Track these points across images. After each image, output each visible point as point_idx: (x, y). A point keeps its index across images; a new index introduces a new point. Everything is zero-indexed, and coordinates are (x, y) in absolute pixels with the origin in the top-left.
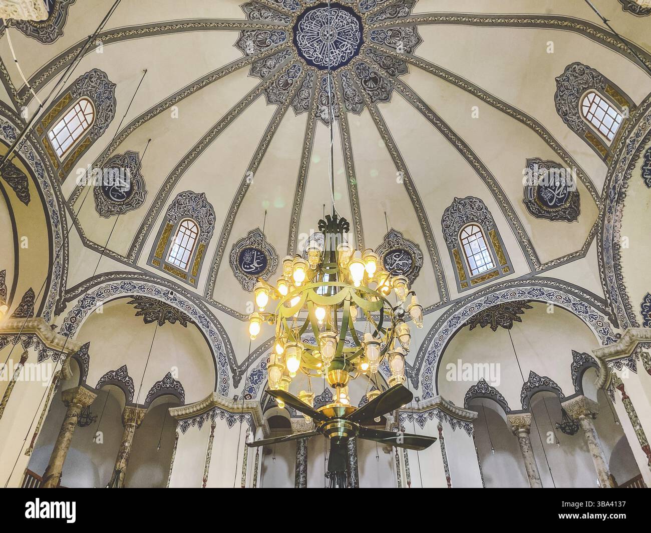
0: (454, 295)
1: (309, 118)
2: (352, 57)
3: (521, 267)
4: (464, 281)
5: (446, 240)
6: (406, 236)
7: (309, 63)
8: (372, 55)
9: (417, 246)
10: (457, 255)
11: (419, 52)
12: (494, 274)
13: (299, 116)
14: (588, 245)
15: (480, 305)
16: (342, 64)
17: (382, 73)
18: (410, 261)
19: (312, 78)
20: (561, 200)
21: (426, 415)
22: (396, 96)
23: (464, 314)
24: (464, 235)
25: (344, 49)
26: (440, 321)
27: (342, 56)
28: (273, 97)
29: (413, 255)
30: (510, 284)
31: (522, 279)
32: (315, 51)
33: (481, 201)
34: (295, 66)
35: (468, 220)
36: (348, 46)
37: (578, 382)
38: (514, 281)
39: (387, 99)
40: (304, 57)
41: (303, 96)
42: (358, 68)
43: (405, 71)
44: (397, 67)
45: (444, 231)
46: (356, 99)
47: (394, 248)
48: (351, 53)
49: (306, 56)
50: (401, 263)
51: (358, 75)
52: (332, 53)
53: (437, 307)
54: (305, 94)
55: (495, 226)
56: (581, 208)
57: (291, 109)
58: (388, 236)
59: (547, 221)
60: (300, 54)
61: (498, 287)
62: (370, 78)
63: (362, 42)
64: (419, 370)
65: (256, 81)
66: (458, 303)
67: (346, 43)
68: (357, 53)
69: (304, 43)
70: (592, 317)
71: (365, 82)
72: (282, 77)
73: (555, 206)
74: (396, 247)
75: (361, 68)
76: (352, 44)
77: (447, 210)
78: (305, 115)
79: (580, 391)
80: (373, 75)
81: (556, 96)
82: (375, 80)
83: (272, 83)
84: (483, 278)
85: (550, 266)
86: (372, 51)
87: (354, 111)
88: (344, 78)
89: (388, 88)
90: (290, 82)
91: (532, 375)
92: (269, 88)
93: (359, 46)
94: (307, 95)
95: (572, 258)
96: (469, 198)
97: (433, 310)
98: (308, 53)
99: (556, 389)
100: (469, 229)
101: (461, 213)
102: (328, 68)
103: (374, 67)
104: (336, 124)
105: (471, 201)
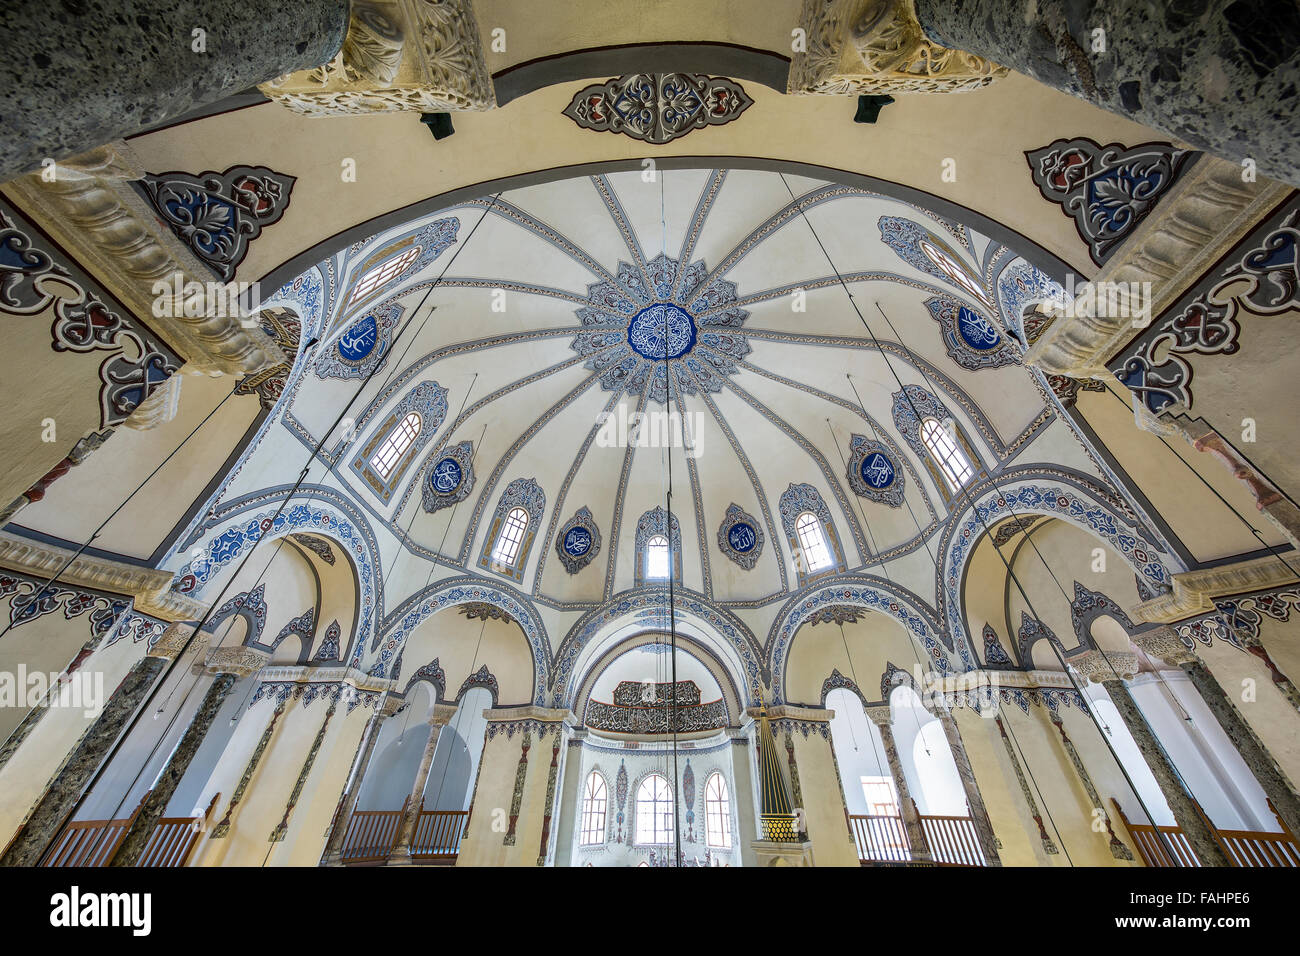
1: (575, 329)
2: (641, 353)
3: (527, 584)
4: (486, 556)
5: (500, 503)
6: (474, 460)
7: (635, 319)
8: (642, 369)
9: (475, 480)
10: (496, 527)
11: (651, 404)
12: (510, 572)
13: (575, 316)
14: (575, 607)
15: (485, 594)
16: (634, 346)
17: (629, 378)
18: (455, 485)
20: (574, 551)
22: (609, 394)
23: (468, 593)
24: (514, 514)
25: (649, 346)
26: (446, 583)
27: (641, 345)
28: (596, 290)
29: (462, 482)
32: (647, 322)
33: (545, 501)
34: (631, 306)
35: (525, 504)
36: (652, 349)
39: (604, 388)
40: (640, 313)
41: (597, 316)
42: (631, 360)
43: (630, 393)
44: (635, 389)
45: (505, 493)
47: (456, 459)
48: (645, 352)
50: (448, 478)
51: (624, 361)
52: (645, 336)
53: (452, 564)
54: (601, 318)
55: (537, 530)
56: (581, 572)
57: (582, 307)
58: (464, 444)
59: (557, 556)
60: (643, 311)
61: (506, 589)
62: (622, 371)
63: (656, 360)
66: (471, 577)
67: (654, 347)
68: (645, 357)
69: (655, 312)
71: (619, 368)
72: (619, 296)
73: (568, 550)
74: (459, 460)
75: (631, 363)
76: (653, 351)
77: (522, 480)
78: (578, 323)
80: (625, 372)
81: (648, 513)
82: (621, 376)
84: (501, 569)
85: (541, 600)
86: (648, 368)
87: (588, 364)
89: (615, 387)
90: (614, 304)
96: (541, 490)
97: (445, 565)
98: (645, 316)
100: (521, 513)
101: (527, 494)
102: (630, 335)
103: (633, 372)
104: (573, 354)
105: (540, 494)
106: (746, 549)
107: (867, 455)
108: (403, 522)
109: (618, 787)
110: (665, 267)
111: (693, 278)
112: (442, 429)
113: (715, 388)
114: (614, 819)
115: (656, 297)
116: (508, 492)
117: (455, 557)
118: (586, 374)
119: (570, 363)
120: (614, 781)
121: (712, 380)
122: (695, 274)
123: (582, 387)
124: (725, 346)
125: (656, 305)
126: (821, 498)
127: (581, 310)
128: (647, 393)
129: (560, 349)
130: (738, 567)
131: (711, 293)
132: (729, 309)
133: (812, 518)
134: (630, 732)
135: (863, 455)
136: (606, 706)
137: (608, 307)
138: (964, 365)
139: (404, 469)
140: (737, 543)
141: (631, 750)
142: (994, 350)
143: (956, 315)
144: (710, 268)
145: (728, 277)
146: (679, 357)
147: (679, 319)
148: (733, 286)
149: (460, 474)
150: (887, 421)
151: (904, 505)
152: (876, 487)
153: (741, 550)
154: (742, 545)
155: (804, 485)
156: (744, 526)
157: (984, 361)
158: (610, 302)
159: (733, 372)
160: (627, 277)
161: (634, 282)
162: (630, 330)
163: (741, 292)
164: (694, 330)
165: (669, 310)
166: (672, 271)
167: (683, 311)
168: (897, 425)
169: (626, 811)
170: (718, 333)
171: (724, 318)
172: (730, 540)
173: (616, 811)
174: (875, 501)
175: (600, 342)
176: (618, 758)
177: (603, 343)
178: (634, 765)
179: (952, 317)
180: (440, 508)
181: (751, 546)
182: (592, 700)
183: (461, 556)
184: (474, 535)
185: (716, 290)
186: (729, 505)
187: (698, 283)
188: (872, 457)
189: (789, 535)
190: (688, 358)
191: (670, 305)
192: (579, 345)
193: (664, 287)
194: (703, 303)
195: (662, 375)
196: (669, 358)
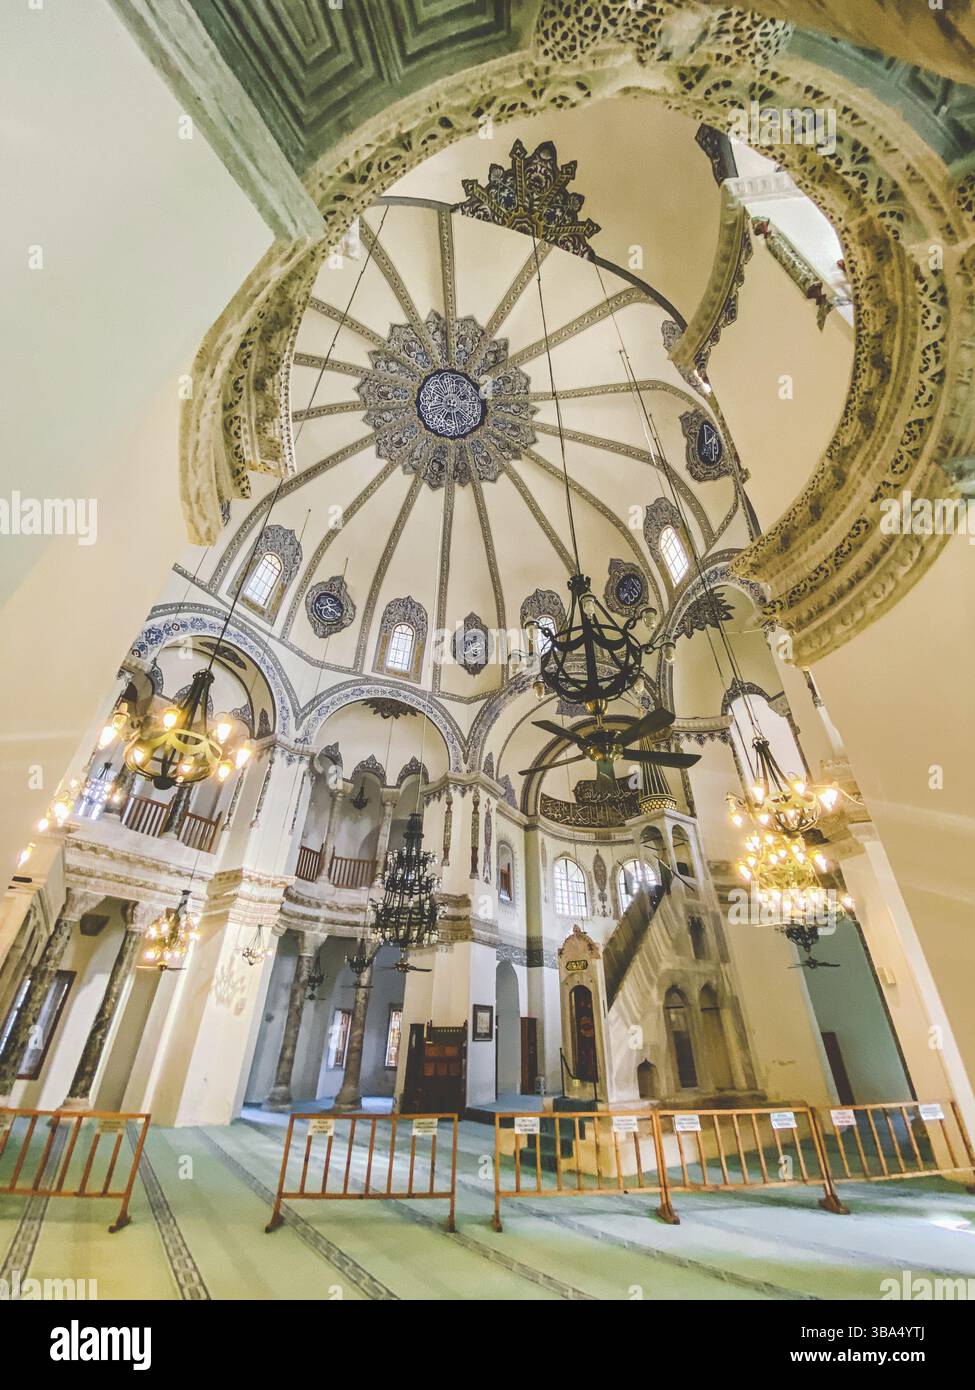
0: (367, 671)
1: (370, 437)
2: (446, 436)
3: (426, 684)
4: (380, 664)
5: (382, 622)
6: (349, 591)
8: (458, 451)
9: (354, 607)
10: (384, 642)
11: (486, 486)
12: (406, 675)
13: (364, 425)
14: (476, 699)
15: (384, 692)
16: (435, 432)
17: (451, 468)
18: (338, 614)
19: (406, 414)
21: (296, 757)
22: (442, 492)
23: (368, 691)
24: (398, 629)
25: (448, 425)
26: (346, 685)
27: (441, 428)
28: (364, 390)
29: (345, 612)
30: (414, 691)
31: (424, 692)
32: (430, 401)
33: (426, 614)
34: (406, 391)
35: (407, 620)
36: (453, 427)
37: (401, 779)
38: (416, 689)
39: (434, 487)
40: (419, 394)
42: (440, 447)
43: (462, 484)
44: (462, 475)
45: (385, 614)
46: (415, 463)
48: (449, 433)
49: (422, 396)
51: (436, 452)
52: (438, 417)
53: (348, 671)
54: (388, 416)
55: (425, 641)
57: (364, 413)
58: (333, 579)
60: (420, 390)
61: (405, 688)
62: (440, 462)
63: (464, 436)
64: (306, 715)
65: (367, 364)
66: (368, 680)
67: (454, 424)
68: (452, 438)
69: (431, 387)
70: (454, 747)
71: (434, 461)
72: (388, 386)
74: (335, 593)
75: (442, 451)
76: (456, 429)
77: (398, 600)
78: (369, 430)
79: (398, 786)
80: (444, 463)
81: (528, 598)
82: (441, 467)
83: (376, 381)
84: (396, 673)
85: (443, 695)
86: (462, 450)
87: (405, 468)
88: (425, 442)
89: (442, 482)
90: (389, 396)
91: (372, 758)
92: (370, 380)
93: (459, 436)
94: (388, 418)
95: (460, 699)
96: (419, 605)
97: (343, 672)
98: (425, 396)
99: (382, 777)
100: (405, 628)
101: (406, 611)
102: (424, 421)
103: (450, 462)
104: (384, 463)
105: (419, 608)
107: (698, 432)
108: (292, 639)
109: (596, 872)
110: (405, 337)
111: (438, 333)
112: (304, 565)
113: (530, 439)
114: (596, 897)
115: (423, 371)
116: (388, 612)
117: (351, 666)
118: (409, 479)
119: (385, 474)
120: (590, 868)
121: (522, 431)
122: (437, 329)
123: (412, 495)
124: (508, 387)
125: (427, 378)
126: (671, 506)
127: (368, 416)
128: (475, 475)
129: (368, 463)
131: (462, 340)
132: (486, 347)
133: (669, 532)
134: (601, 826)
135: (696, 435)
136: (567, 804)
137: (385, 402)
139: (280, 599)
140: (626, 598)
141: (604, 840)
144: (442, 315)
145: (461, 314)
146: (482, 423)
147: (457, 382)
148: (471, 319)
149: (340, 605)
150: (679, 381)
153: (632, 603)
155: (657, 501)
156: (627, 577)
158: (384, 396)
159: (533, 412)
160: (383, 364)
161: (393, 366)
162: (420, 415)
163: (483, 321)
165: (442, 378)
166: (414, 336)
167: (453, 371)
169: (608, 891)
171: (491, 358)
172: (619, 598)
173: (597, 891)
175: (400, 442)
176: (595, 848)
177: (404, 441)
178: (609, 855)
180: (330, 634)
181: (640, 595)
182: (543, 795)
183: (355, 666)
184: (365, 649)
185: (463, 333)
186: (608, 562)
187: (445, 334)
188: (702, 432)
189: (657, 561)
191: (439, 372)
192: (383, 452)
193: (420, 357)
194: (463, 354)
195: (479, 450)
196: (474, 429)
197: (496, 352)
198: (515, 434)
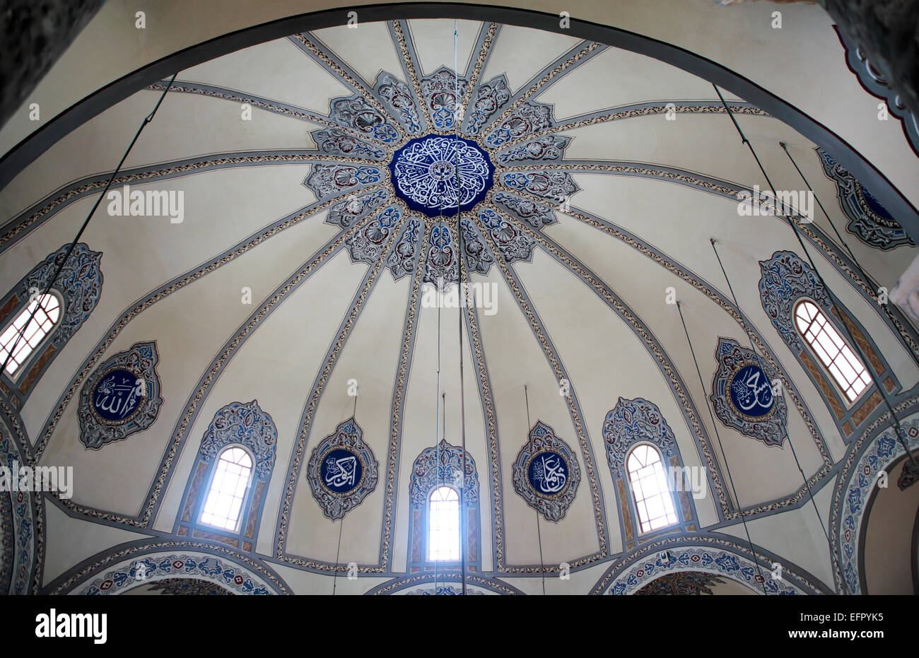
7: (472, 144)
8: (374, 150)
16: (421, 140)
17: (353, 133)
19: (469, 125)
25: (417, 156)
27: (421, 148)
32: (462, 155)
34: (496, 142)
40: (480, 149)
41: (487, 101)
42: (394, 135)
46: (391, 92)
48: (406, 152)
49: (477, 151)
51: (391, 128)
52: (436, 152)
54: (485, 105)
60: (485, 154)
62: (372, 124)
63: (392, 166)
67: (415, 162)
68: (398, 153)
69: (479, 165)
71: (379, 120)
72: (519, 134)
75: (386, 136)
76: (407, 161)
80: (367, 128)
82: (362, 123)
83: (537, 130)
86: (374, 155)
87: (394, 80)
88: (415, 123)
89: (338, 116)
90: (507, 127)
92: (544, 127)
93: (395, 161)
94: (480, 104)
98: (473, 154)
102: (443, 137)
103: (367, 138)
104: (428, 69)
106: (107, 415)
107: (344, 447)
110: (556, 188)
111: (531, 209)
113: (359, 253)
115: (506, 170)
119: (410, 63)
121: (372, 245)
122: (536, 211)
124: (436, 257)
125: (492, 169)
126: (275, 448)
127: (506, 86)
128: (323, 159)
130: (77, 432)
131: (510, 230)
133: (247, 461)
135: (341, 444)
137: (506, 120)
138: (515, 483)
140: (103, 395)
142: (539, 494)
143: (543, 450)
144: (547, 230)
145: (538, 253)
146: (399, 194)
147: (465, 192)
148: (527, 257)
150: (410, 451)
151: (338, 522)
152: (326, 483)
153: (100, 410)
154: (107, 405)
155: (268, 417)
157: (526, 493)
158: (514, 122)
159: (395, 274)
160: (546, 142)
161: (536, 149)
162: (453, 137)
164: (449, 213)
165: (480, 179)
166: (549, 194)
167: (481, 198)
168: (417, 462)
170: (453, 244)
171: (474, 246)
172: (100, 384)
174: (314, 495)
179: (539, 449)
181: (116, 417)
185: (518, 238)
186: (147, 339)
187: (524, 216)
188: (349, 454)
190: (402, 208)
191: (490, 184)
192: (444, 78)
193: (521, 180)
194: (495, 223)
195: (362, 176)
196: (394, 180)
197: (478, 255)
198: (370, 233)
